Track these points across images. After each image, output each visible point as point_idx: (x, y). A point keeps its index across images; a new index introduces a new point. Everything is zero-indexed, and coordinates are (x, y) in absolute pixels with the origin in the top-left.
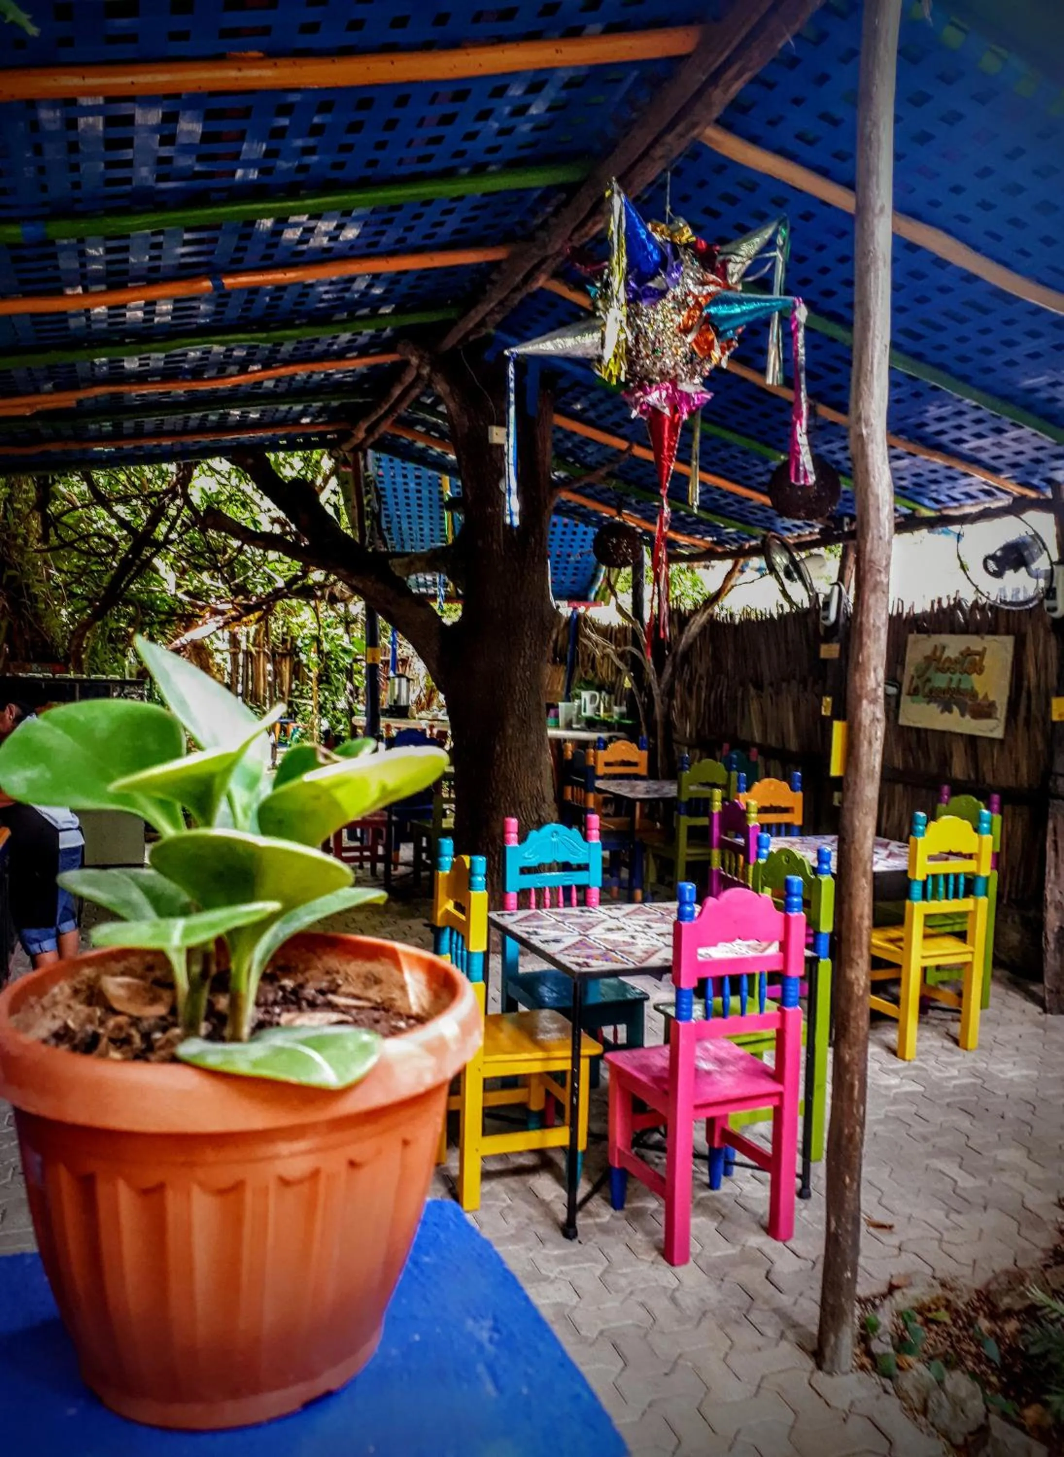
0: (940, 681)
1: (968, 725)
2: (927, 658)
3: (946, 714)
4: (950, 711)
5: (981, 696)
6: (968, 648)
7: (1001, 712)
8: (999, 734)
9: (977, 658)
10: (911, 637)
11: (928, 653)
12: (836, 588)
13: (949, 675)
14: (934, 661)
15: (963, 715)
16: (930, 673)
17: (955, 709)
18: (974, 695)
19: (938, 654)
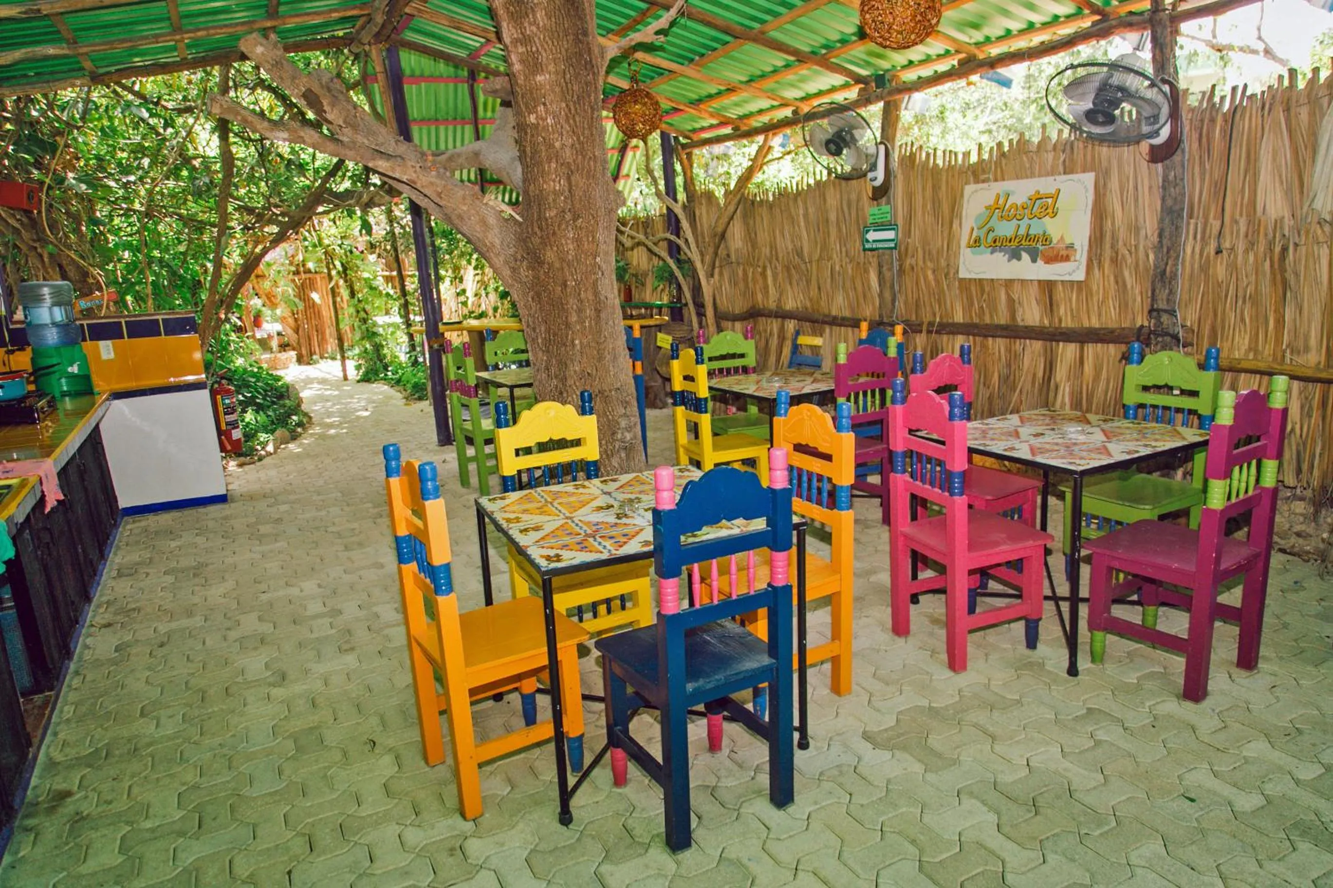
0: (1006, 229)
1: (1042, 271)
2: (988, 208)
3: (1014, 261)
4: (1019, 258)
5: (1055, 241)
6: (1038, 192)
7: (1081, 255)
8: (1080, 276)
9: (1050, 201)
10: (969, 189)
11: (991, 202)
12: (882, 148)
13: (1015, 222)
14: (998, 209)
15: (1034, 261)
16: (994, 222)
17: (1025, 256)
18: (1046, 239)
19: (1001, 201)
